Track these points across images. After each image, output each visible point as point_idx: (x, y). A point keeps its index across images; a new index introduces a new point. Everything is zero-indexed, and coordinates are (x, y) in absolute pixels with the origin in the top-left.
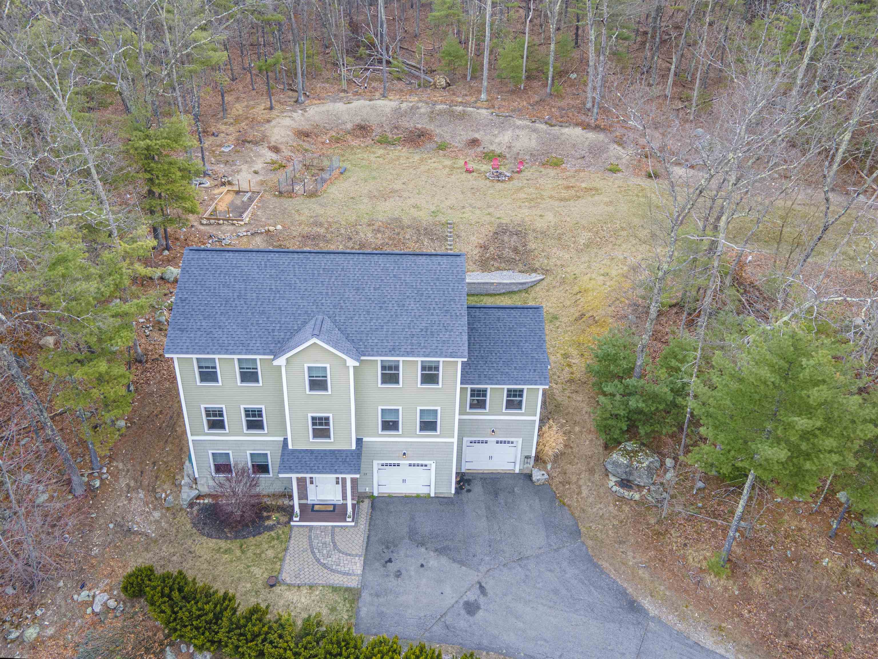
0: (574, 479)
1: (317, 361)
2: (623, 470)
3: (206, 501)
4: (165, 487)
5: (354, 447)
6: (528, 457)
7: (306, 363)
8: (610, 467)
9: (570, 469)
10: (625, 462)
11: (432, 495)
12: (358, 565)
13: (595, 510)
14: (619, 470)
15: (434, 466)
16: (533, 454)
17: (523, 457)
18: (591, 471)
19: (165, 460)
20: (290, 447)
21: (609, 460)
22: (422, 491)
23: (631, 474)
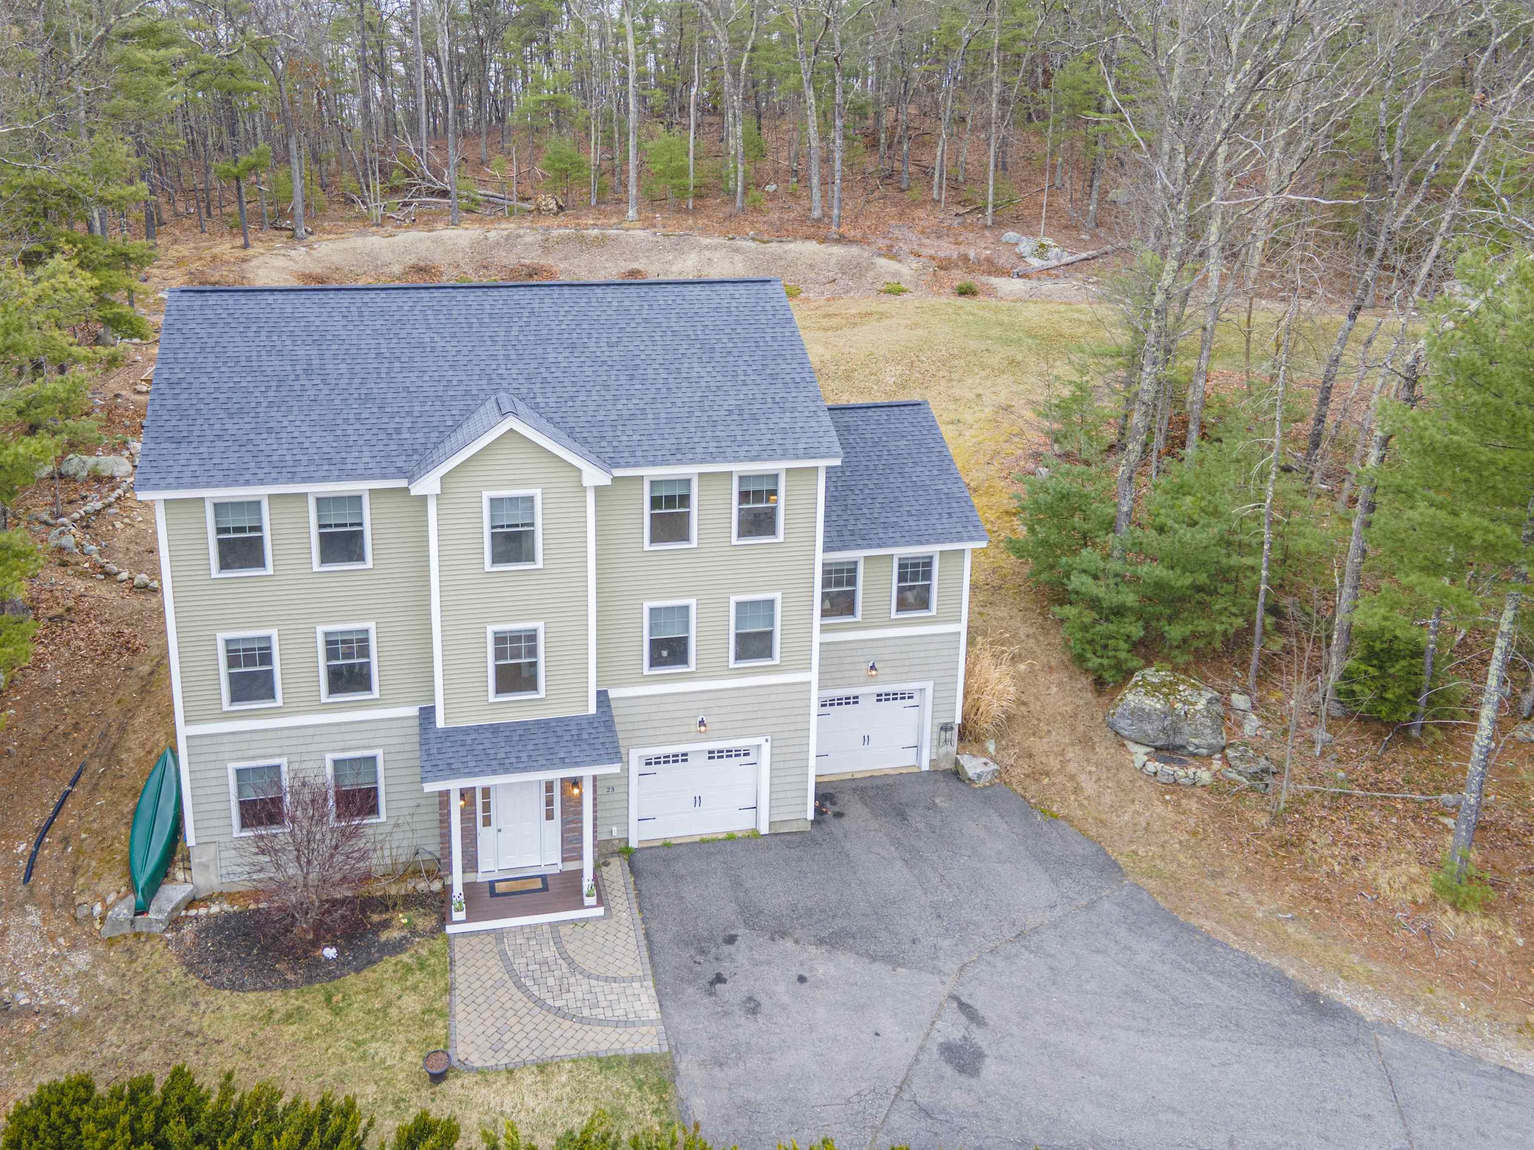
0: (1054, 763)
1: (512, 484)
2: (1157, 725)
3: (215, 909)
4: (102, 887)
5: (592, 710)
6: (946, 728)
7: (489, 487)
8: (1124, 725)
9: (1038, 745)
10: (1158, 706)
11: (764, 829)
12: (644, 999)
13: (1126, 817)
14: (1148, 727)
15: (766, 749)
16: (958, 720)
17: (937, 729)
18: (1086, 742)
19: (95, 826)
20: (440, 723)
21: (1119, 710)
22: (741, 824)
23: (1176, 731)
